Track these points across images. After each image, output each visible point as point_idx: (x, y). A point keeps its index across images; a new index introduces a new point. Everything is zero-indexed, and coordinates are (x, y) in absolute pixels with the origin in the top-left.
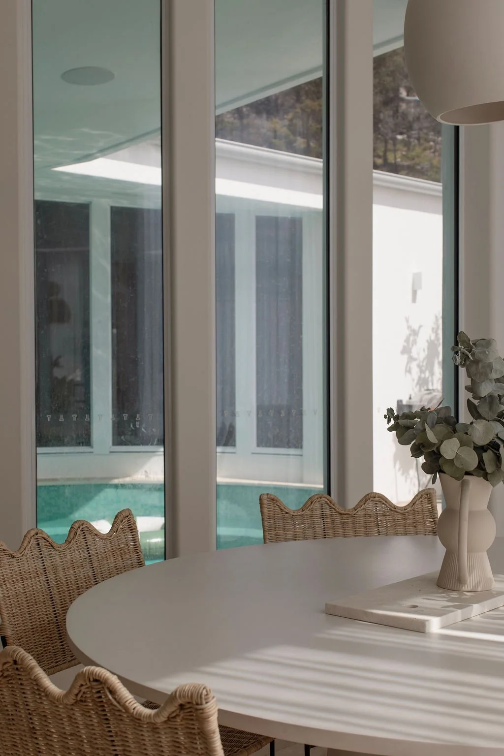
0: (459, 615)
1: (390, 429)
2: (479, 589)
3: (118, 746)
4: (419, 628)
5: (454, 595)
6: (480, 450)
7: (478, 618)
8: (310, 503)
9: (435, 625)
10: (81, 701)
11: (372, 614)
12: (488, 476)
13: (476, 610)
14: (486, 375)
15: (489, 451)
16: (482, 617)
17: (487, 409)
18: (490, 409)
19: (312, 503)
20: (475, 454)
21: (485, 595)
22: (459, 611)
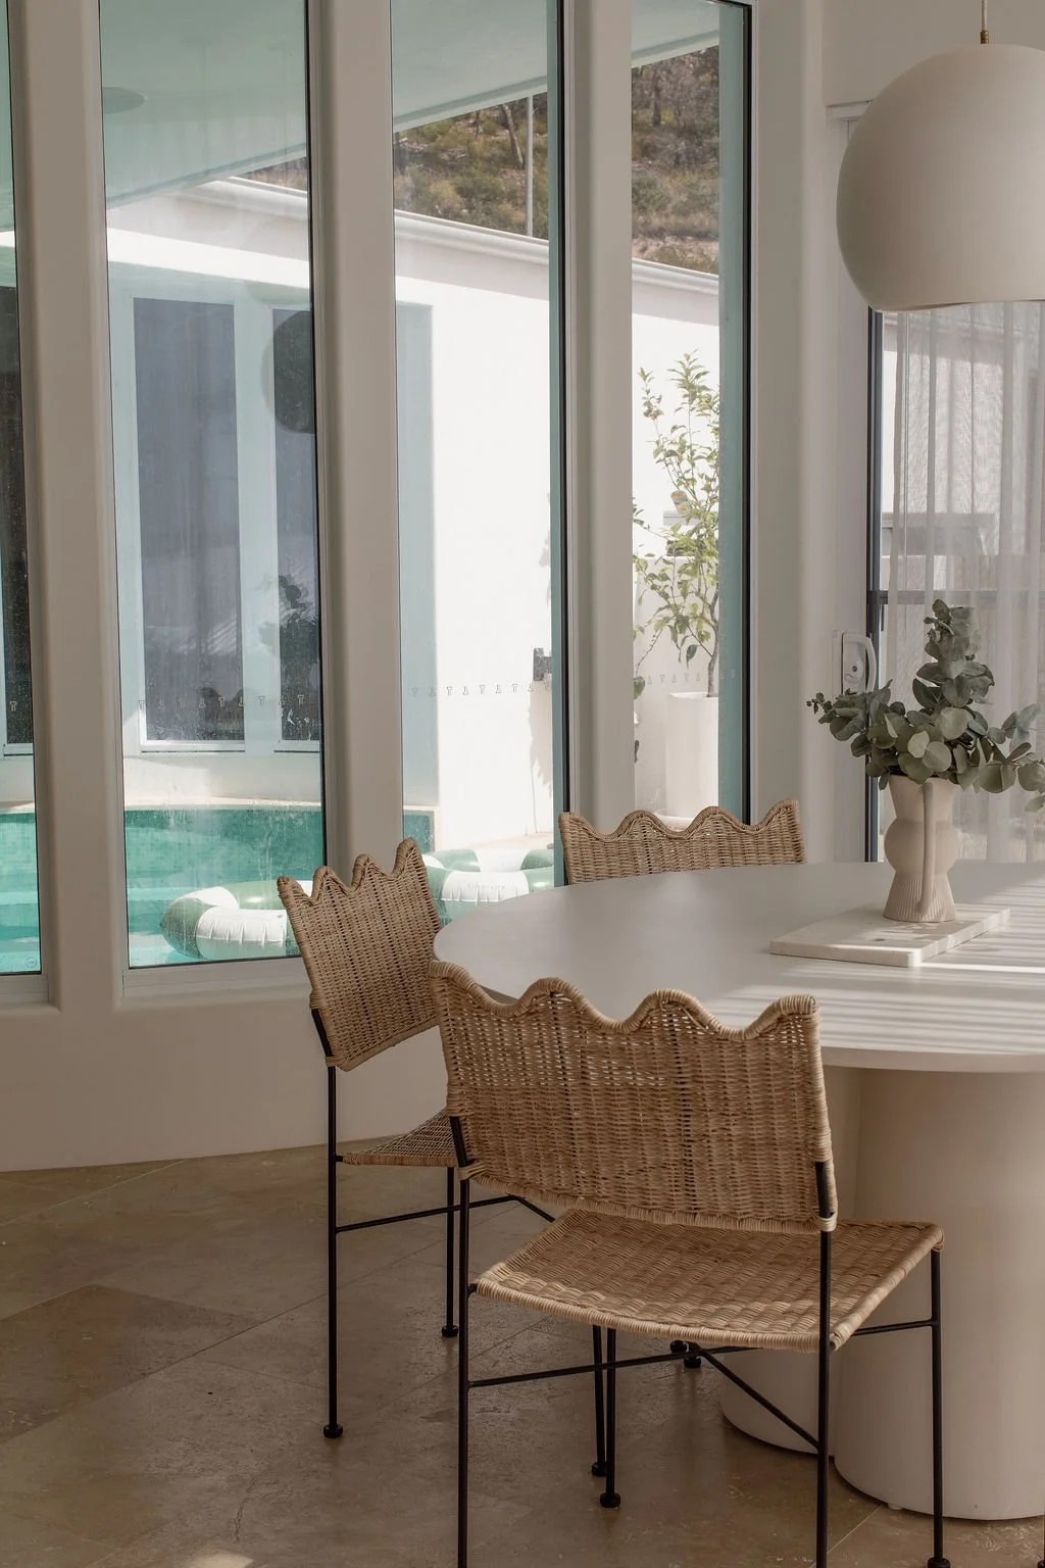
0: (935, 947)
1: (822, 721)
2: (943, 919)
3: (686, 1073)
4: (902, 962)
5: (916, 927)
6: (951, 744)
7: (953, 951)
8: (627, 824)
9: (917, 957)
10: (645, 1028)
11: (837, 949)
12: (958, 778)
13: (951, 942)
14: (961, 652)
15: (959, 746)
16: (959, 950)
17: (955, 694)
18: (959, 695)
19: (630, 824)
20: (947, 749)
21: (953, 926)
22: (937, 942)
